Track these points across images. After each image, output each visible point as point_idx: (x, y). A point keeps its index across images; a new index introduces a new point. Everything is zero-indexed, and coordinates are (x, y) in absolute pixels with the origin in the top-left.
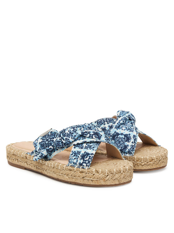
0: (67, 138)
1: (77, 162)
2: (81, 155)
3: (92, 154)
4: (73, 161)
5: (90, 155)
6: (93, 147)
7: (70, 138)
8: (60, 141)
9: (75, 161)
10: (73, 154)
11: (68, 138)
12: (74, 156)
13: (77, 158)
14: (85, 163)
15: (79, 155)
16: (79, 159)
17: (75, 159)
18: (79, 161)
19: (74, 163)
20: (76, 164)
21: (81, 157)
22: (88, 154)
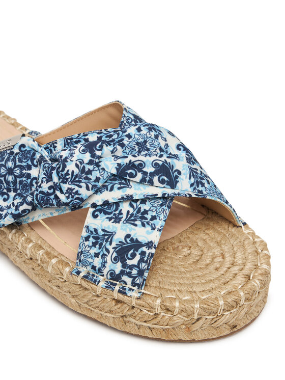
0: (73, 187)
1: (104, 266)
2: (114, 245)
3: (149, 245)
4: (90, 260)
5: (144, 249)
6: (154, 218)
7: (80, 187)
8: (51, 194)
9: (97, 262)
10: (91, 239)
11: (77, 188)
12: (94, 245)
13: (104, 256)
14: (129, 275)
15: (108, 246)
16: (108, 258)
17: (97, 255)
18: (109, 265)
19: (94, 268)
20: (100, 271)
21: (115, 254)
22: (136, 245)
